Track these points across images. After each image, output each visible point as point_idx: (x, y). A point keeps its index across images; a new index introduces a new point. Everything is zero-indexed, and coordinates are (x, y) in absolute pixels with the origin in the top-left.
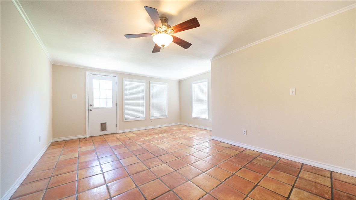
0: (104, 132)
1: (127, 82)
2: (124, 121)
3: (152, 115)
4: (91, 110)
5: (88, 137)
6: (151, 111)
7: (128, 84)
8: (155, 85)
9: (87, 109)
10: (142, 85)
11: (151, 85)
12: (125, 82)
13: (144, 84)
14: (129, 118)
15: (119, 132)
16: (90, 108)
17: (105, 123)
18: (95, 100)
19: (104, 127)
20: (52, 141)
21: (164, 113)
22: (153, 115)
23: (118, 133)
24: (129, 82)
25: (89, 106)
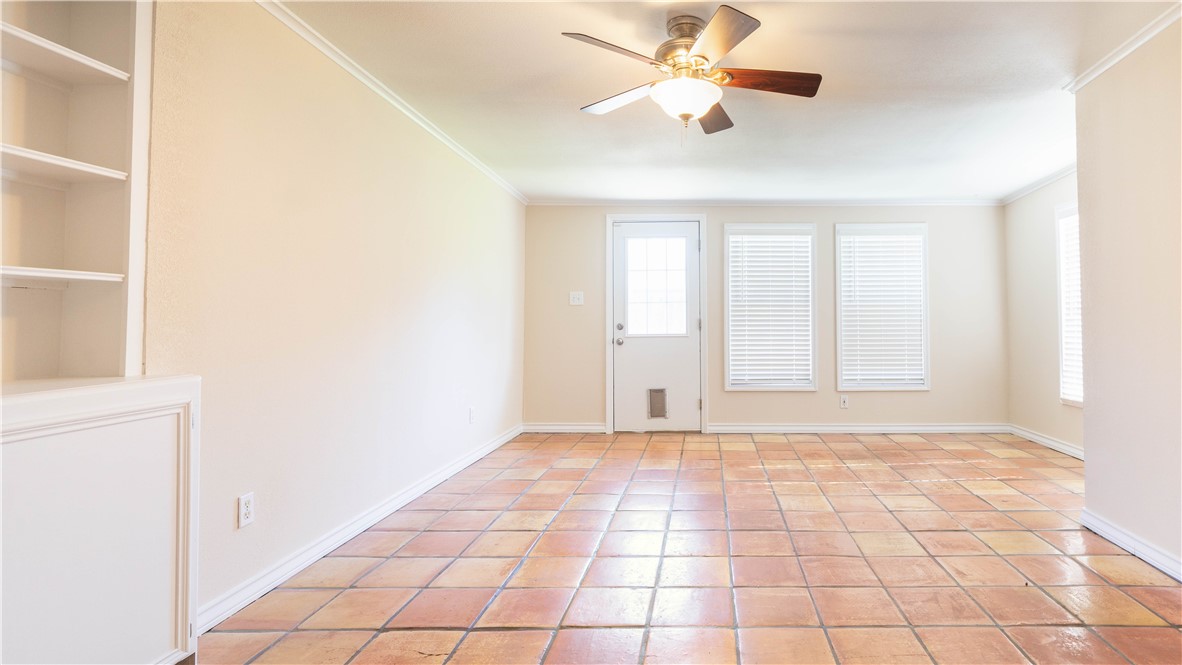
0: (658, 424)
1: (739, 238)
2: (728, 388)
3: (845, 374)
4: (620, 344)
5: (610, 431)
6: (842, 356)
7: (744, 244)
8: (858, 239)
9: (609, 338)
10: (797, 244)
11: (843, 240)
12: (732, 238)
13: (809, 238)
14: (747, 378)
15: (709, 428)
16: (619, 335)
17: (661, 392)
18: (631, 308)
19: (657, 403)
20: (522, 429)
21: (909, 368)
22: (853, 373)
23: (706, 434)
24: (746, 238)
25: (616, 330)
